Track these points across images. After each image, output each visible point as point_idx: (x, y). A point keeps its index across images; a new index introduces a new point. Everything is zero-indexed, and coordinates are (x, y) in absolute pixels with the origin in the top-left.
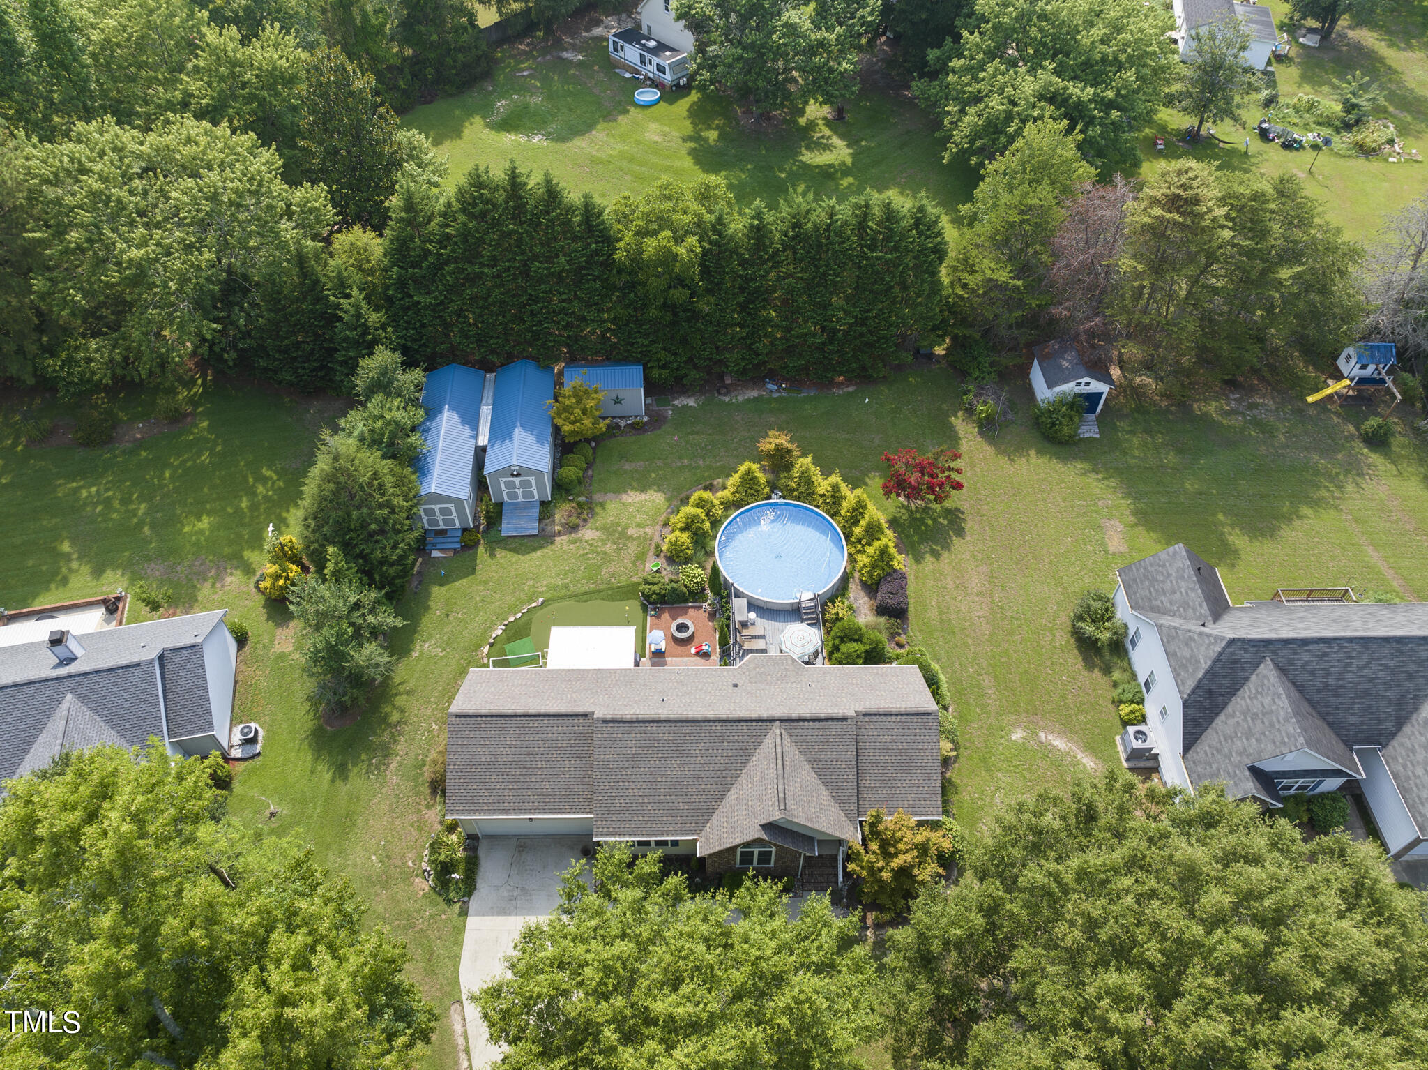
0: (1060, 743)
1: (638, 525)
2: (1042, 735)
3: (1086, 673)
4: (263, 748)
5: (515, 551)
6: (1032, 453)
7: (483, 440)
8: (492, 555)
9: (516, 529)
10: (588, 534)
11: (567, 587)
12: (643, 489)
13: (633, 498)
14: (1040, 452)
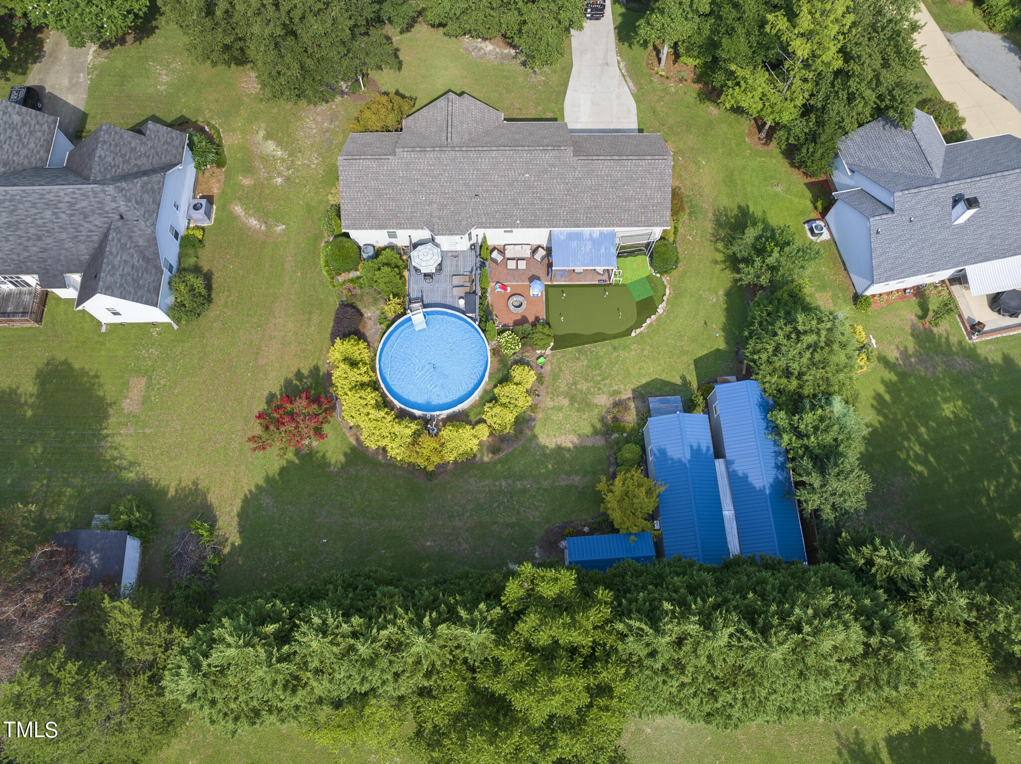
0: (254, 222)
1: (560, 409)
2: (263, 228)
3: (214, 269)
4: (803, 228)
5: (666, 383)
6: (172, 492)
7: (720, 464)
8: (683, 378)
9: (668, 402)
10: (603, 400)
11: (615, 348)
12: (559, 449)
13: (568, 440)
14: (164, 492)
